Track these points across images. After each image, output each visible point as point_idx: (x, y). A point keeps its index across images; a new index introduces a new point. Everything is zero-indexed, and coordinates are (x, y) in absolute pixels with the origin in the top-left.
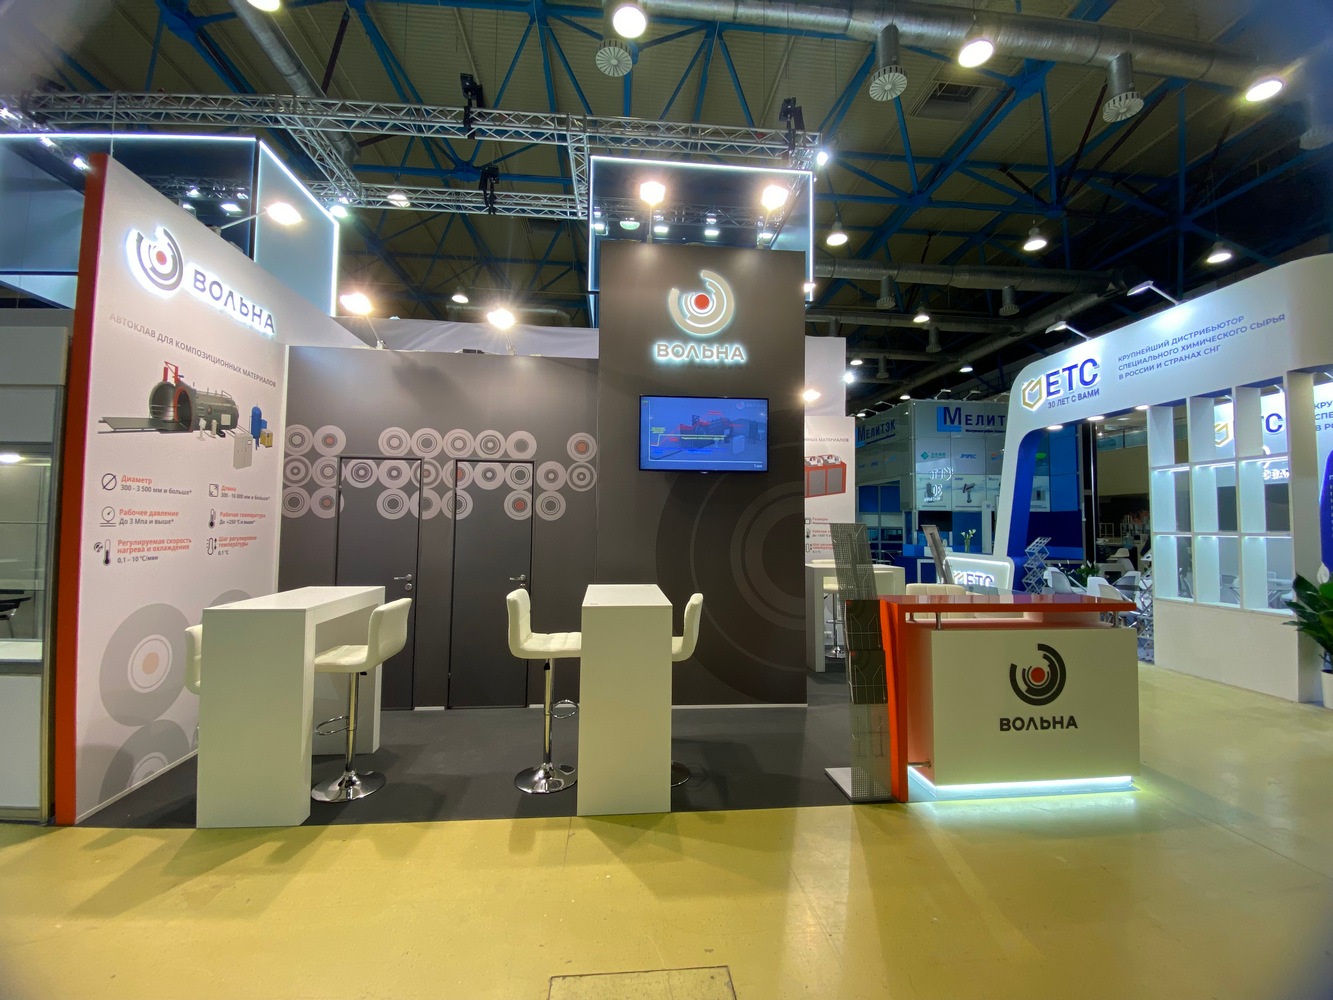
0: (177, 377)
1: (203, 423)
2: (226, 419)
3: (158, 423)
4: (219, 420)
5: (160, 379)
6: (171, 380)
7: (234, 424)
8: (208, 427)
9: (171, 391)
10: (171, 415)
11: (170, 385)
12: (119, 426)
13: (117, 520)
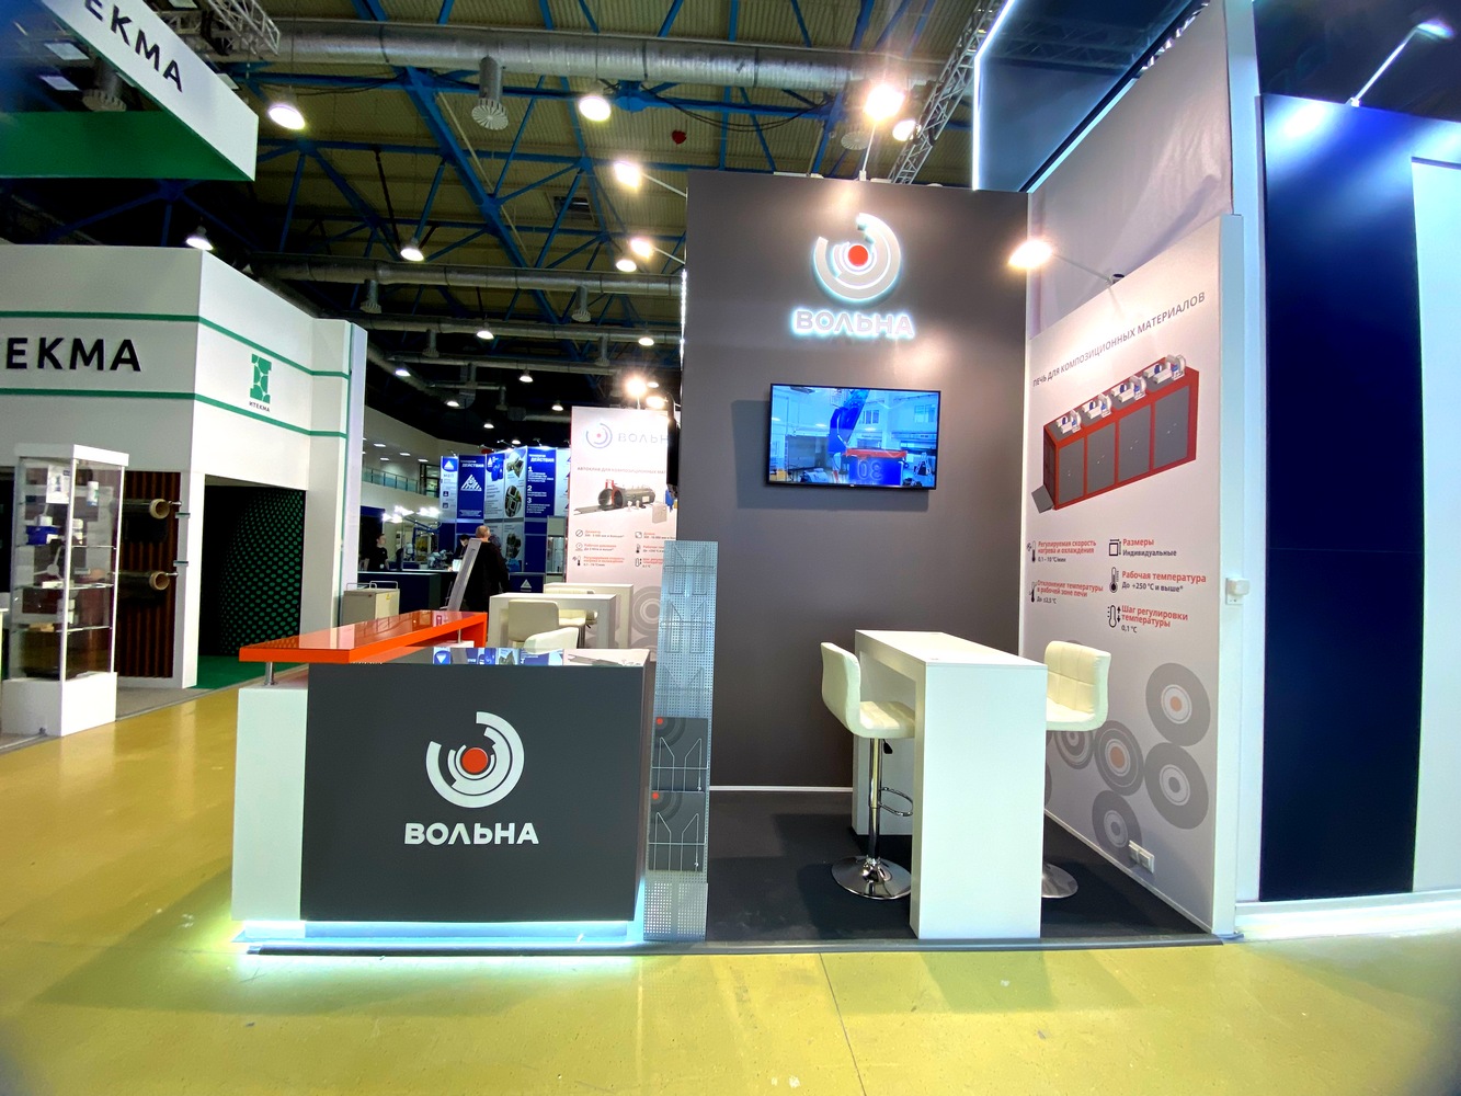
0: (613, 486)
1: (630, 503)
2: (646, 499)
3: (603, 506)
4: (641, 500)
5: (604, 488)
6: (610, 487)
7: (652, 500)
8: (634, 504)
9: (610, 493)
10: (610, 502)
11: (610, 489)
12: (582, 511)
13: (583, 548)
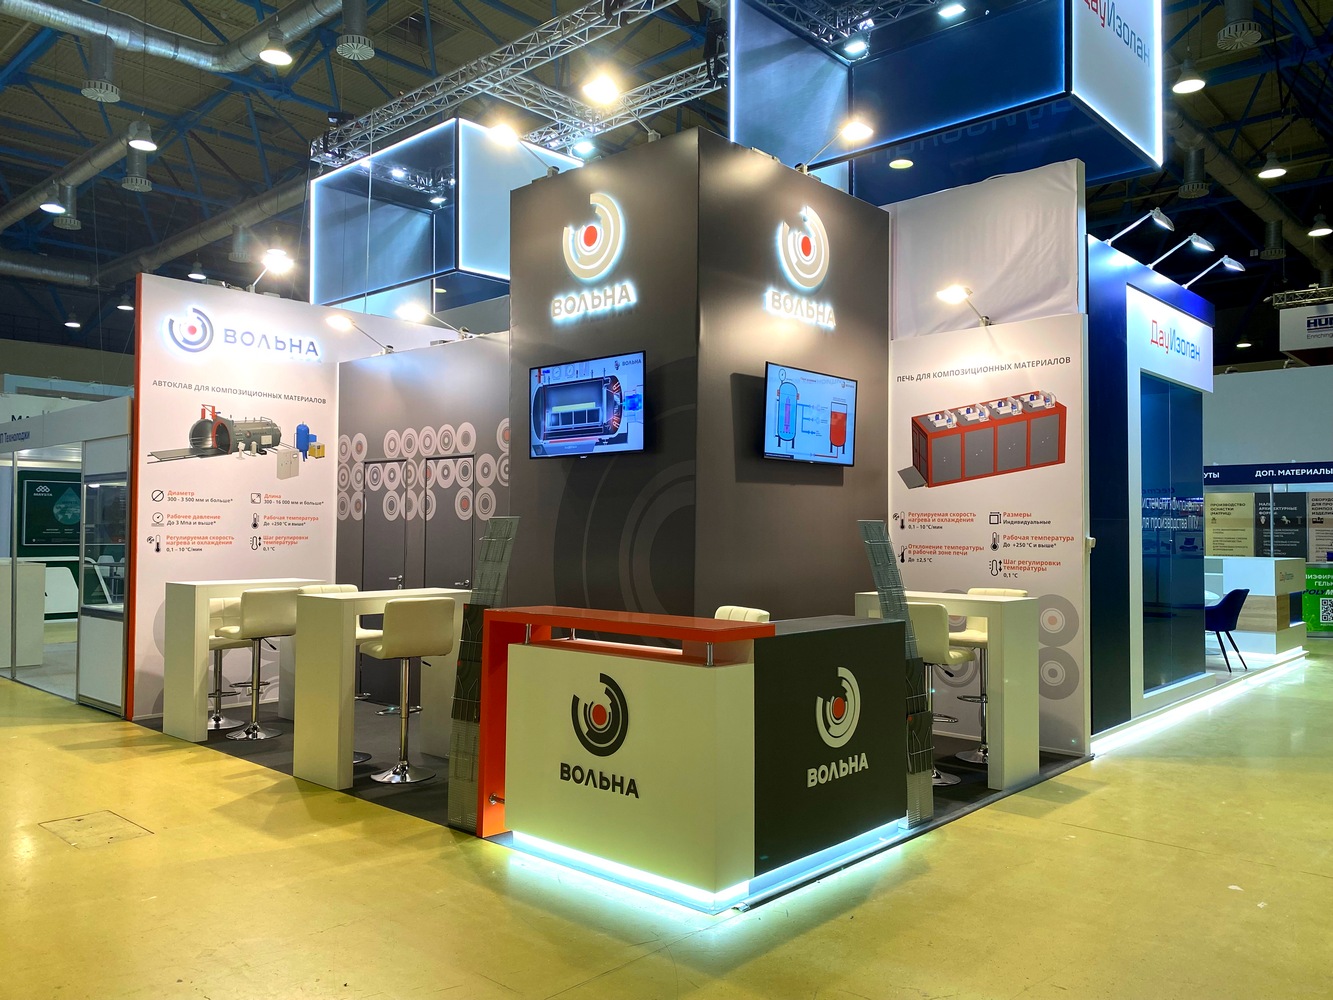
0: (215, 416)
1: (242, 446)
2: (267, 440)
3: (198, 450)
4: (259, 442)
5: (198, 418)
6: (208, 417)
8: (248, 448)
9: (210, 425)
10: (210, 443)
11: (208, 421)
13: (165, 521)
